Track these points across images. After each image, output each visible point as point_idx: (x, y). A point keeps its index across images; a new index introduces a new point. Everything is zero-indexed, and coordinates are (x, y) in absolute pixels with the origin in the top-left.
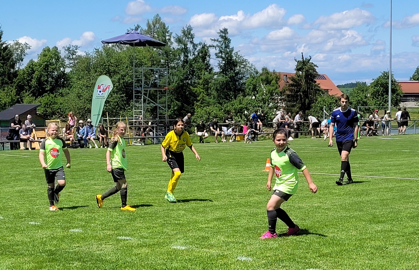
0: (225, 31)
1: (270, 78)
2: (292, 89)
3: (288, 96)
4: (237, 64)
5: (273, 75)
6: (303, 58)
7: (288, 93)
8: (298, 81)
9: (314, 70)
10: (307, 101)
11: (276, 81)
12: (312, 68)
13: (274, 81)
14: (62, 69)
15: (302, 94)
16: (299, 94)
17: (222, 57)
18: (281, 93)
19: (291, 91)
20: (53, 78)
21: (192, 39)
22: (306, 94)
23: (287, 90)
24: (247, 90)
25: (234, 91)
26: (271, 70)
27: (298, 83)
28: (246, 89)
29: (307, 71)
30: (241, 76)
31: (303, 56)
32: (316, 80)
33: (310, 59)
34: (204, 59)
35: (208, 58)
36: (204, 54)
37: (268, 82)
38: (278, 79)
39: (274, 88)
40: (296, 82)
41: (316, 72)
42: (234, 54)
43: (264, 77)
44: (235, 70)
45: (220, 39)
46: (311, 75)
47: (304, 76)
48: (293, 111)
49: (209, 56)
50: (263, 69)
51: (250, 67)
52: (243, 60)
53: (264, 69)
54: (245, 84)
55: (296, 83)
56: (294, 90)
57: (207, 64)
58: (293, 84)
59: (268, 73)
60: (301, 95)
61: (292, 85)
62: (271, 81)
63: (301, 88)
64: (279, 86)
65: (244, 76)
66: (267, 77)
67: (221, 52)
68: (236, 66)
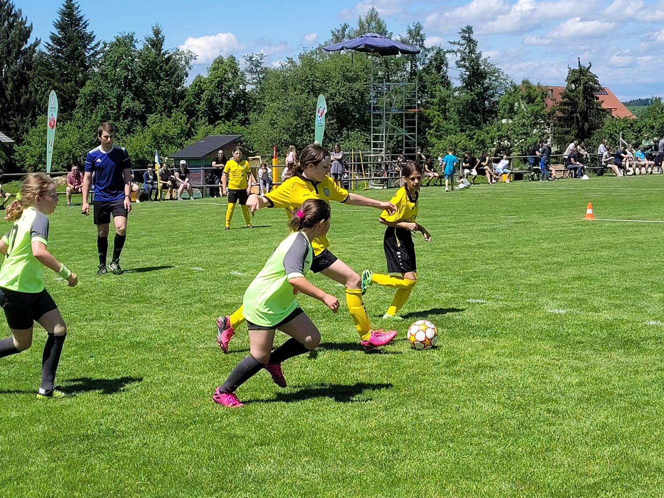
0: (469, 30)
1: (533, 94)
2: (565, 109)
3: (560, 119)
4: (486, 76)
5: (537, 89)
6: (580, 65)
7: (559, 114)
8: (573, 98)
9: (596, 82)
10: (586, 125)
11: (542, 98)
12: (593, 78)
13: (539, 99)
14: (241, 86)
15: (578, 115)
16: (574, 115)
17: (464, 66)
18: (549, 114)
19: (563, 111)
20: (229, 99)
21: (423, 41)
22: (585, 116)
23: (557, 110)
24: (502, 111)
25: (483, 114)
26: (534, 83)
27: (574, 100)
28: (499, 110)
29: (586, 83)
30: (491, 91)
31: (579, 62)
32: (598, 96)
33: (590, 66)
34: (439, 69)
35: (445, 68)
36: (439, 62)
37: (530, 100)
38: (544, 95)
39: (539, 108)
40: (570, 99)
41: (599, 85)
42: (482, 61)
43: (524, 93)
44: (483, 84)
45: (463, 42)
46: (592, 89)
47: (582, 91)
48: (566, 139)
49: (447, 65)
50: (524, 82)
51: (504, 80)
52: (494, 70)
53: (525, 82)
54: (497, 103)
56: (568, 111)
57: (443, 77)
58: (567, 103)
59: (530, 87)
60: (577, 117)
61: (565, 104)
62: (535, 98)
63: (578, 107)
64: (546, 105)
65: (496, 93)
66: (529, 93)
67: (464, 59)
68: (485, 78)
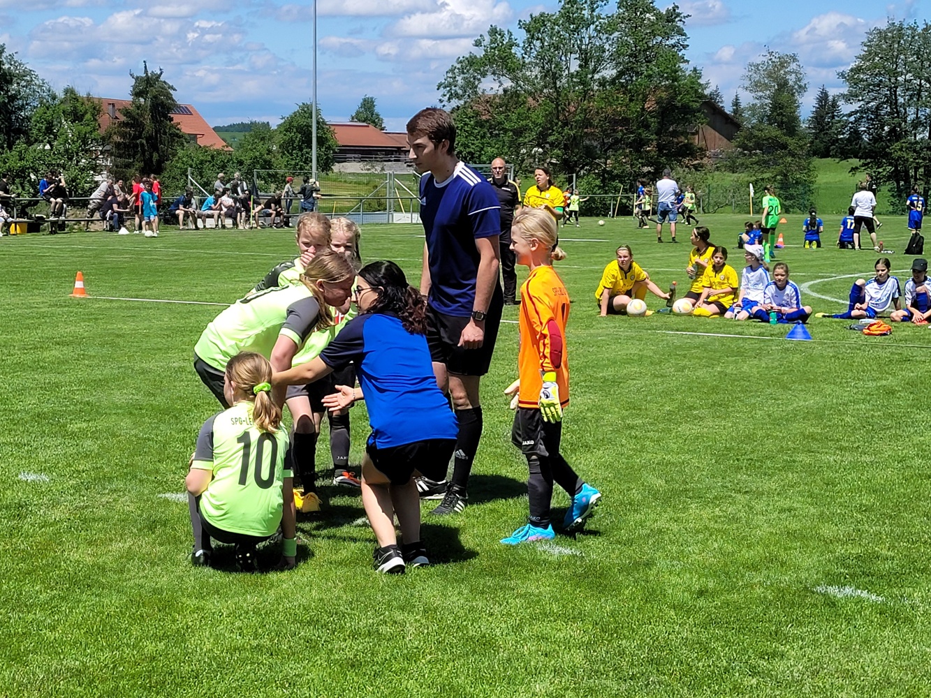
1: (81, 109)
2: (126, 132)
3: (118, 145)
4: (12, 79)
5: (86, 102)
6: (146, 71)
7: (117, 139)
8: (137, 117)
9: (169, 97)
10: (155, 156)
11: (93, 115)
12: (165, 91)
13: (88, 116)
15: (144, 142)
16: (138, 142)
18: (103, 139)
19: (123, 135)
22: (153, 143)
23: (115, 133)
24: (35, 131)
25: (8, 134)
26: (82, 93)
27: (137, 121)
28: (31, 130)
29: (155, 97)
30: (20, 102)
31: (146, 67)
32: (172, 116)
33: (161, 73)
37: (76, 116)
38: (96, 110)
39: (89, 129)
40: (133, 118)
41: (173, 100)
42: (6, 58)
43: (68, 107)
44: (8, 91)
46: (163, 105)
47: (149, 108)
48: (128, 174)
50: (66, 91)
51: (39, 86)
52: (24, 71)
53: (70, 91)
54: (28, 119)
55: (132, 120)
56: (130, 135)
58: (128, 123)
59: (76, 99)
60: (142, 145)
61: (125, 125)
62: (83, 115)
63: (143, 130)
64: (99, 125)
65: (27, 104)
66: (75, 107)
68: (10, 82)
